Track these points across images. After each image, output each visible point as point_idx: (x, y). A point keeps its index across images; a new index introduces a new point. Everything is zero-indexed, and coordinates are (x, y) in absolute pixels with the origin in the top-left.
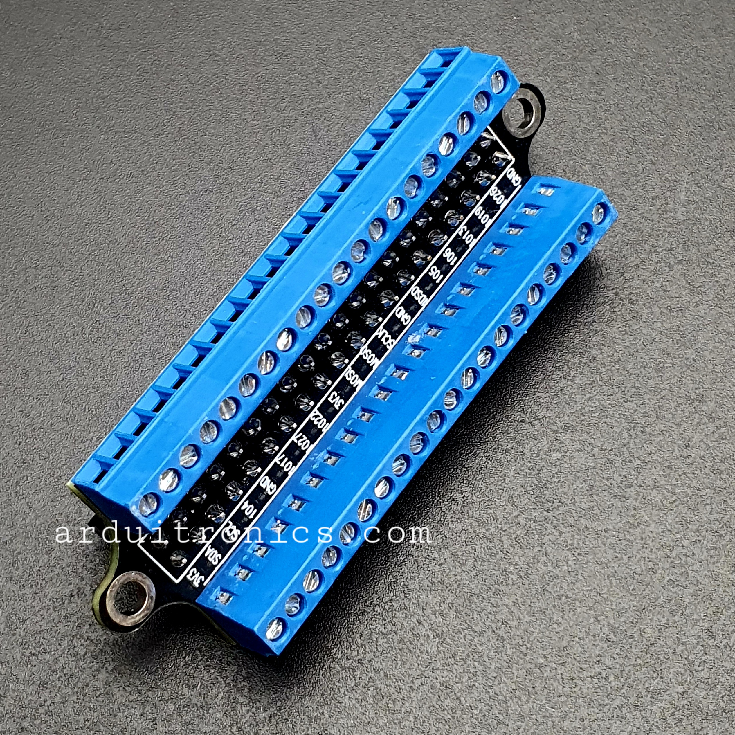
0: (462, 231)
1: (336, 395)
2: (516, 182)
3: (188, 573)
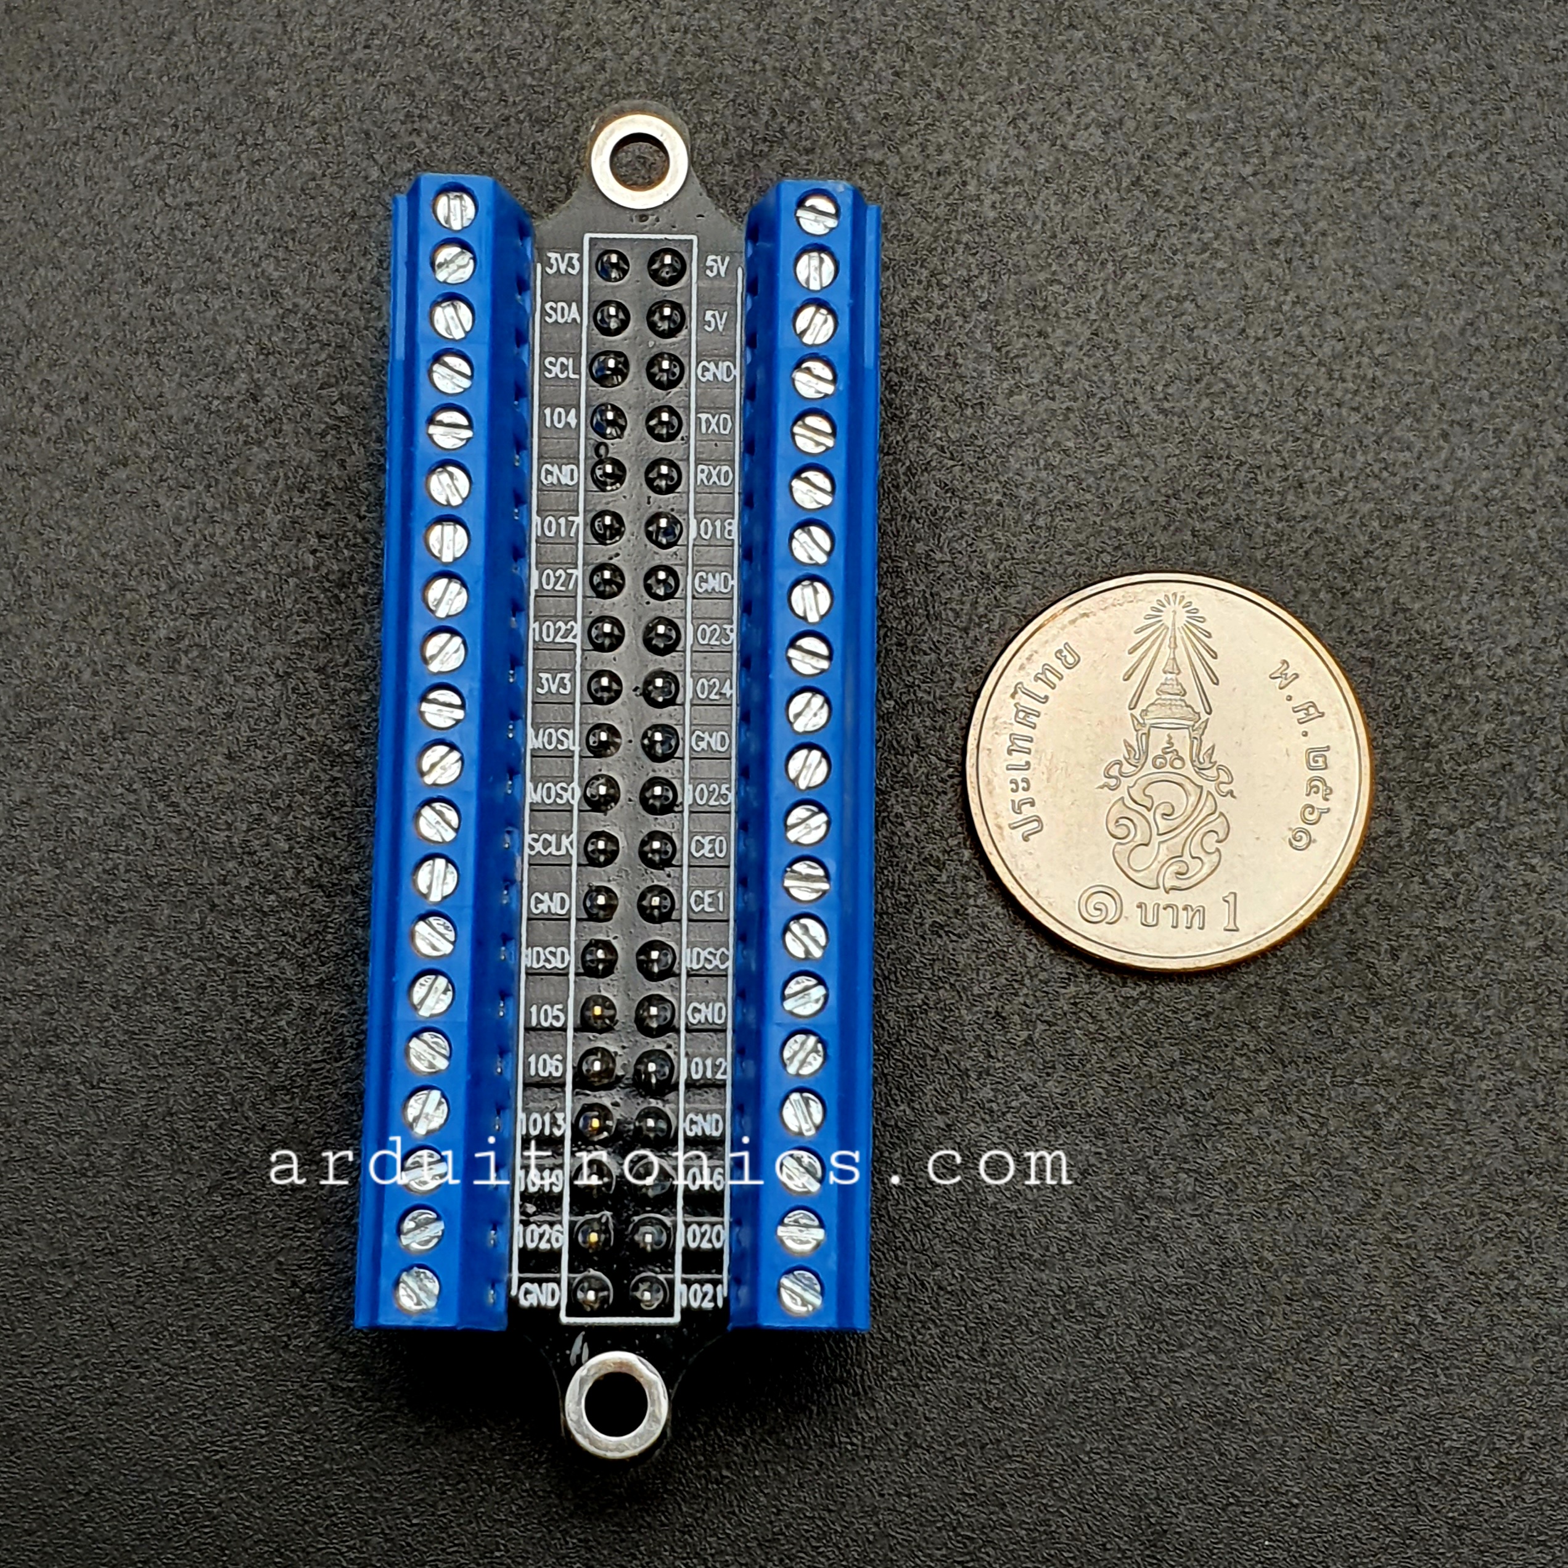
0: (560, 1122)
1: (562, 691)
2: (527, 1292)
3: (580, 260)
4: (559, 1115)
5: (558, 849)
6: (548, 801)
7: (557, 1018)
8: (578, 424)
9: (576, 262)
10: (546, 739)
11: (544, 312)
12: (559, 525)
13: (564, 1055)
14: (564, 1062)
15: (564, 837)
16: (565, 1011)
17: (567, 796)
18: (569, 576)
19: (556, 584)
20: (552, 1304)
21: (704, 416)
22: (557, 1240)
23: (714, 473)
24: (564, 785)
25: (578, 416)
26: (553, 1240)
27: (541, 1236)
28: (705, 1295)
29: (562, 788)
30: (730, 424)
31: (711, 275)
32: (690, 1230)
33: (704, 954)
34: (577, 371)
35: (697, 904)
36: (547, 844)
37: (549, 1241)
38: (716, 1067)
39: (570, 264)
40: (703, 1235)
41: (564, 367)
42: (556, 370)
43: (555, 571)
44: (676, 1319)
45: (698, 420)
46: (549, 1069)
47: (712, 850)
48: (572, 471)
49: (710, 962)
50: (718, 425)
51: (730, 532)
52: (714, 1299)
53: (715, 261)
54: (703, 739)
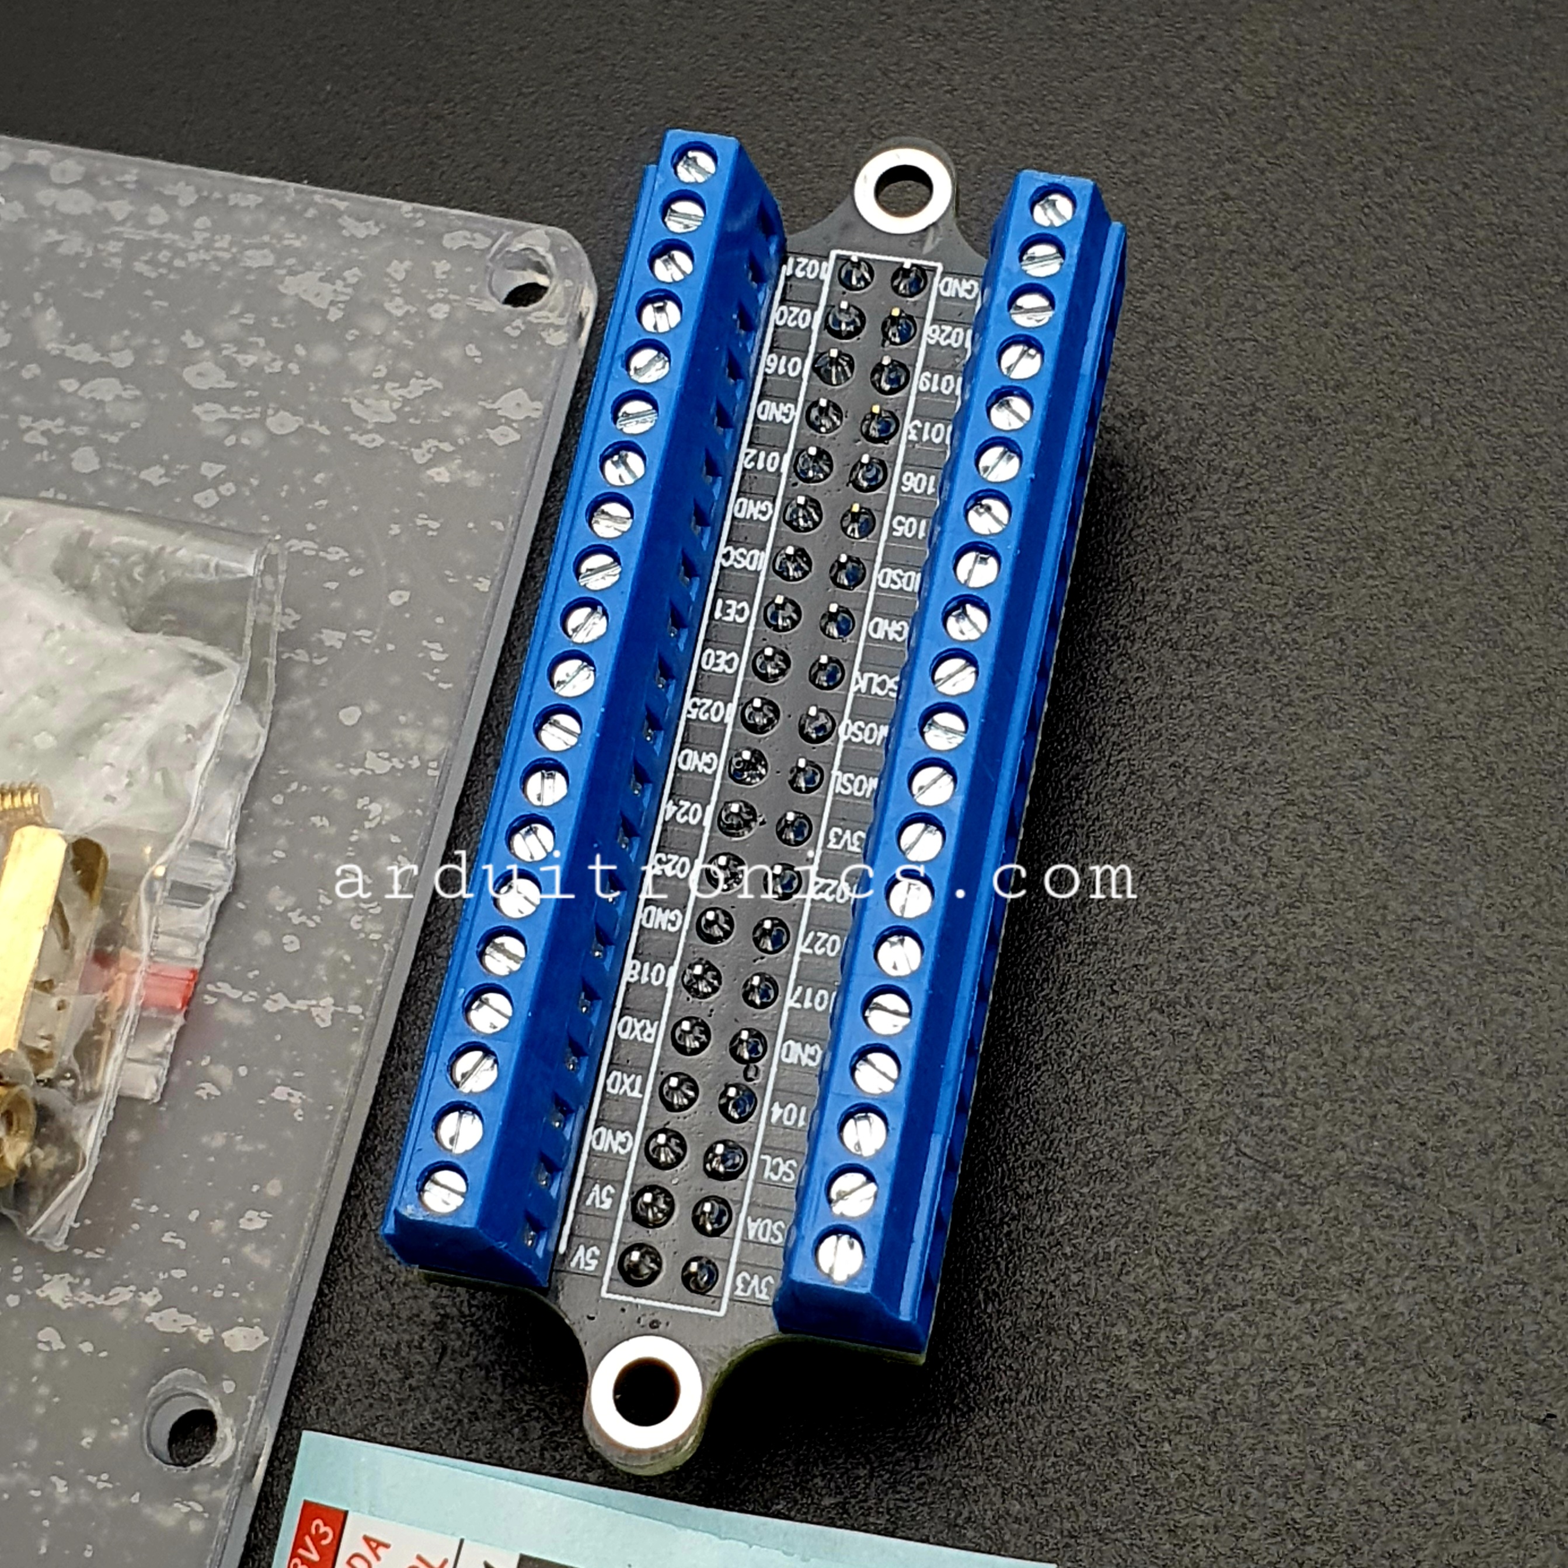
0: (913, 432)
1: (839, 831)
2: (970, 292)
3: (734, 1288)
4: (913, 437)
5: (871, 680)
6: (873, 725)
7: (900, 523)
8: (771, 1105)
9: (740, 1286)
10: (864, 786)
12: (812, 1001)
13: (899, 489)
14: (901, 483)
15: (863, 690)
16: (892, 529)
17: (853, 728)
18: (811, 946)
19: (826, 941)
20: (948, 279)
21: (636, 1094)
22: (934, 331)
23: (637, 1032)
24: (854, 739)
25: (770, 1113)
26: (938, 332)
27: (948, 336)
28: (804, 269)
29: (856, 736)
30: (610, 1082)
31: (595, 1249)
32: (807, 324)
33: (745, 563)
34: (762, 1164)
35: (743, 609)
36: (882, 685)
37: (942, 331)
38: (755, 459)
39: (746, 1283)
40: (796, 318)
41: (775, 1169)
42: (783, 1168)
43: (825, 953)
44: (833, 254)
45: (642, 1091)
46: (917, 479)
47: (717, 657)
48: (787, 1056)
49: (742, 555)
50: (622, 1083)
51: (634, 968)
52: (796, 264)
53: (587, 1264)
54: (706, 764)
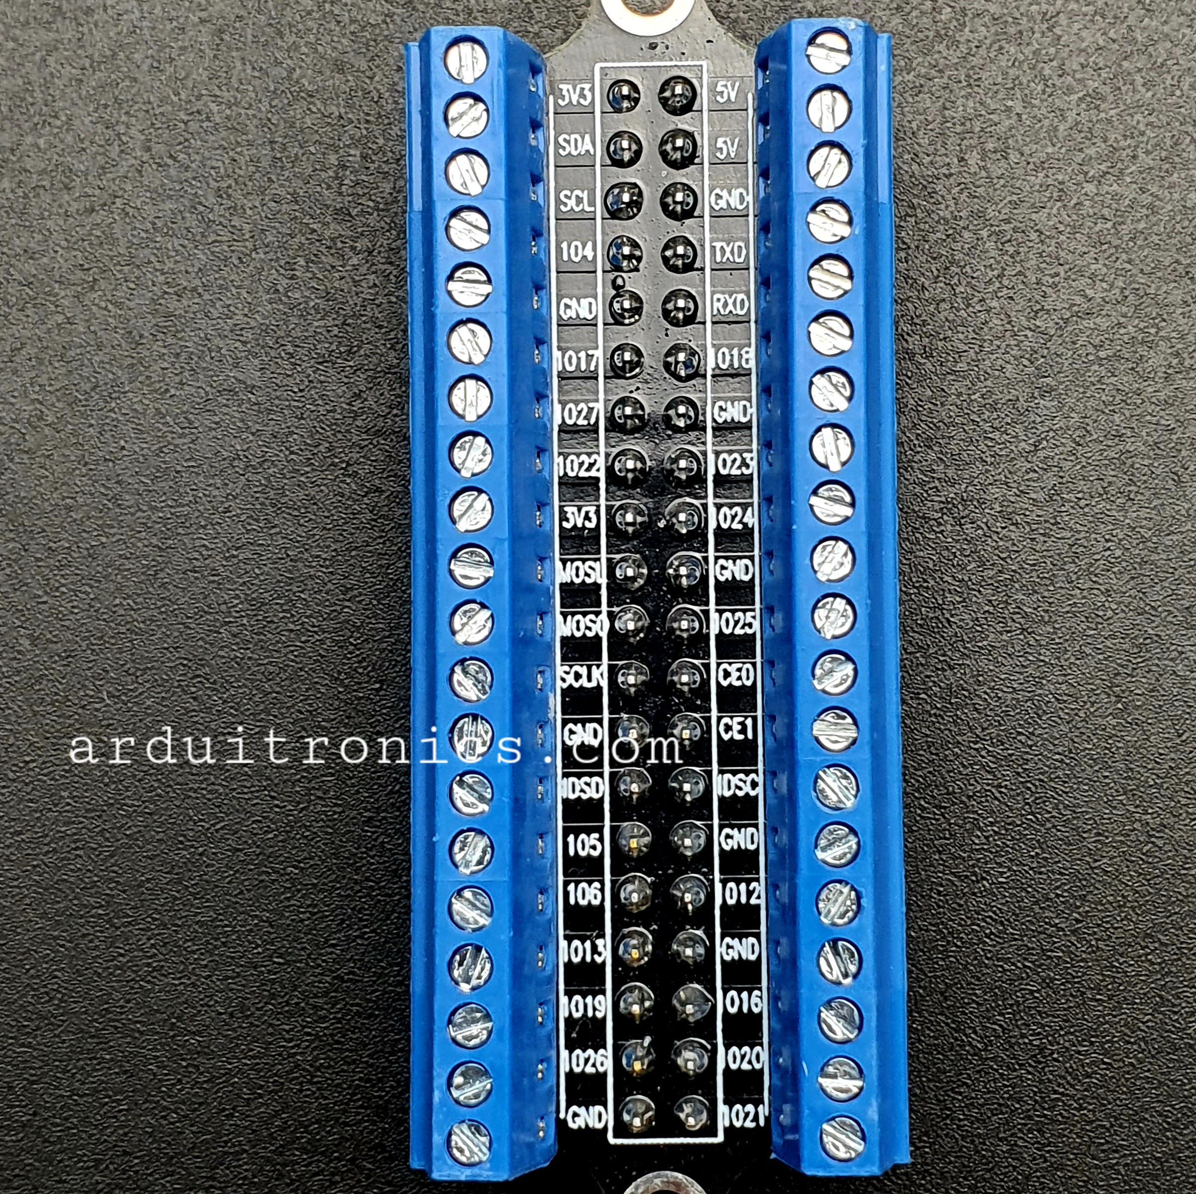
0: (600, 949)
1: (587, 524)
2: (575, 1115)
3: (592, 90)
4: (600, 942)
5: (589, 679)
6: (578, 634)
7: (594, 848)
8: (595, 256)
9: (587, 93)
10: (574, 572)
11: (557, 144)
12: (579, 359)
13: (602, 883)
14: (602, 890)
15: (594, 668)
16: (601, 840)
17: (596, 628)
18: (591, 410)
19: (578, 417)
20: (600, 1126)
21: (718, 245)
22: (602, 1064)
23: (730, 301)
24: (592, 617)
25: (594, 249)
26: (598, 1065)
27: (587, 1061)
28: (747, 1115)
29: (591, 621)
30: (744, 252)
31: (722, 101)
32: (731, 1052)
33: (735, 780)
34: (592, 203)
35: (726, 731)
36: (578, 676)
37: (594, 1065)
38: (750, 894)
39: (582, 95)
40: (743, 1057)
41: (579, 200)
42: (572, 203)
43: (577, 405)
44: (720, 1138)
45: (713, 248)
46: (587, 897)
47: (739, 678)
48: (590, 304)
49: (740, 789)
50: (732, 252)
51: (747, 360)
52: (756, 1118)
53: (726, 86)
54: (726, 568)
